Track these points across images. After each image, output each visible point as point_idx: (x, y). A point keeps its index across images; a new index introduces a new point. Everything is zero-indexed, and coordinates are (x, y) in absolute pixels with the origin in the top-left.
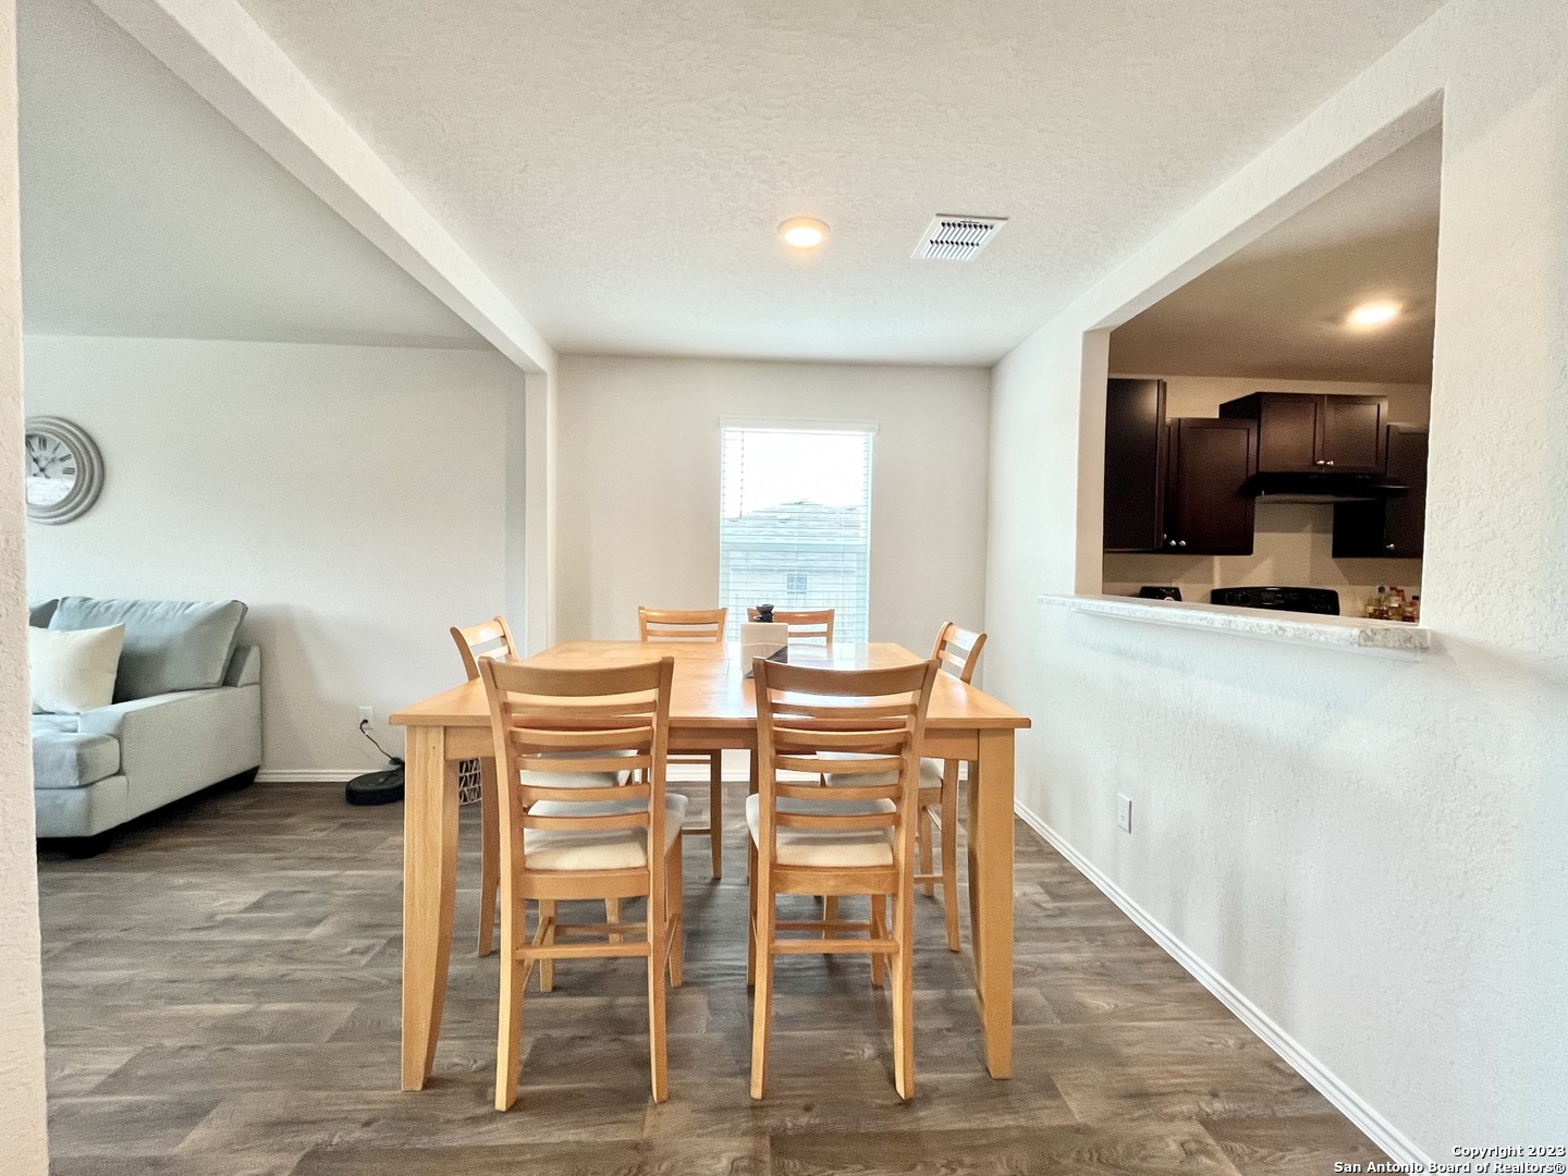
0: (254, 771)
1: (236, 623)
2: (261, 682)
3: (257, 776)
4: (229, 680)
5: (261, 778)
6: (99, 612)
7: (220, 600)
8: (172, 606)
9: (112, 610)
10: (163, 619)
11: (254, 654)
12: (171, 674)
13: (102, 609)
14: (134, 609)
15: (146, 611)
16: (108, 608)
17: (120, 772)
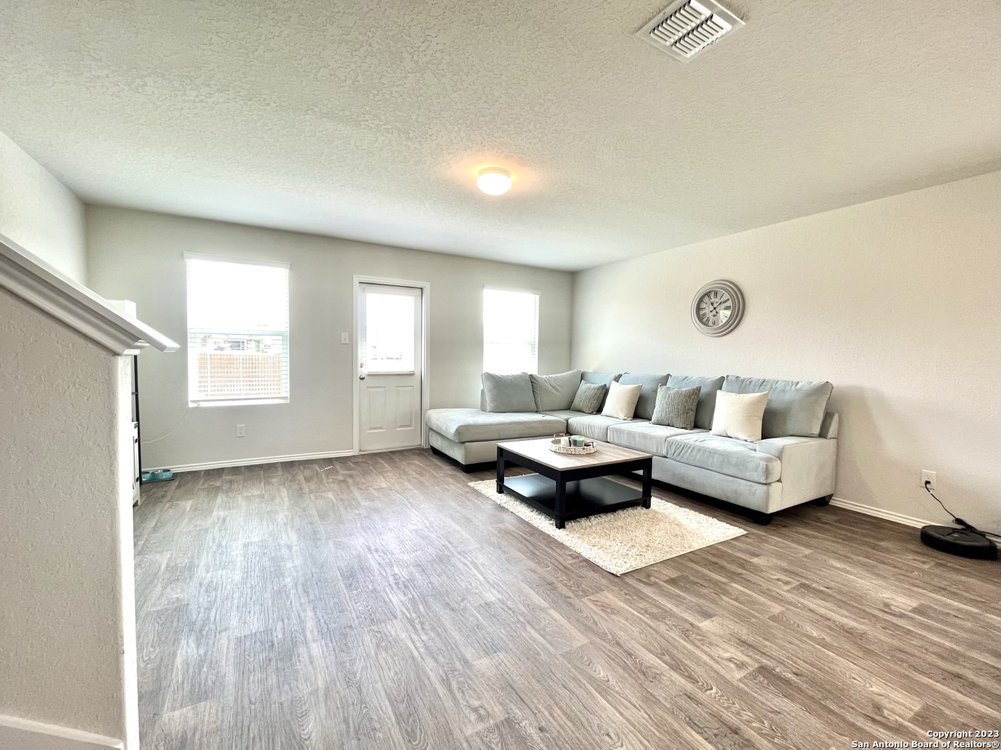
0: (830, 496)
1: (828, 396)
2: (837, 438)
3: (831, 501)
4: (822, 435)
5: (832, 503)
6: (746, 385)
7: (817, 380)
8: (786, 383)
9: (753, 383)
10: (783, 391)
11: (836, 418)
12: (792, 425)
13: (748, 383)
14: (764, 384)
15: (772, 385)
16: (751, 382)
17: (779, 481)
